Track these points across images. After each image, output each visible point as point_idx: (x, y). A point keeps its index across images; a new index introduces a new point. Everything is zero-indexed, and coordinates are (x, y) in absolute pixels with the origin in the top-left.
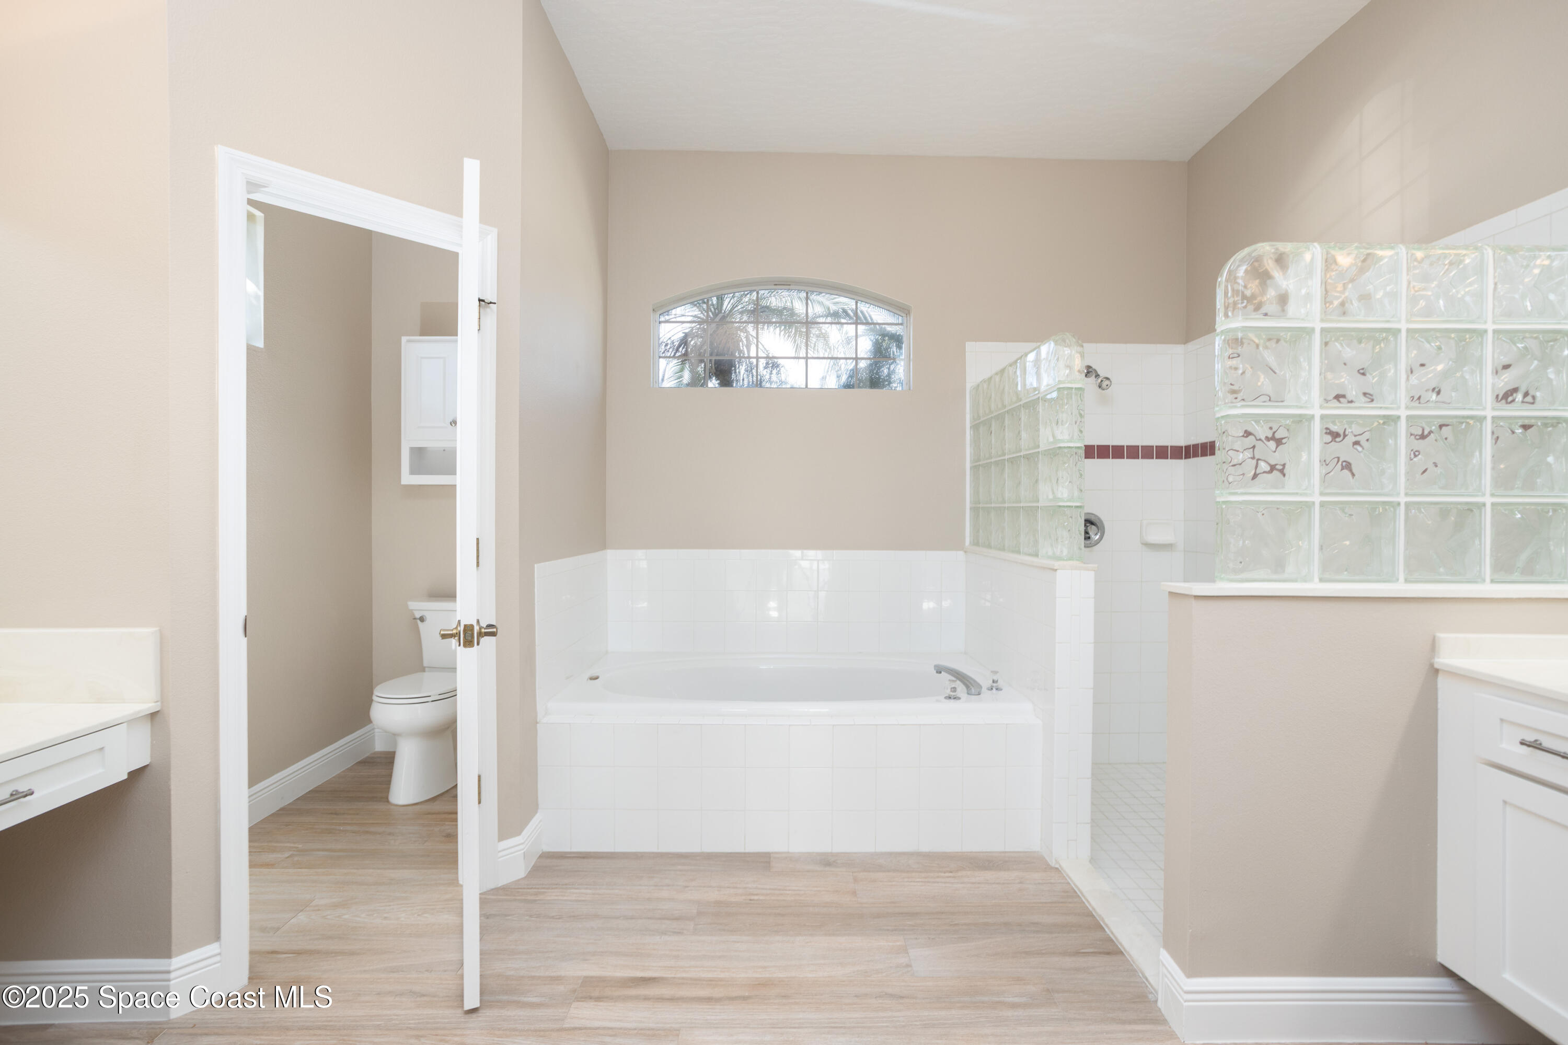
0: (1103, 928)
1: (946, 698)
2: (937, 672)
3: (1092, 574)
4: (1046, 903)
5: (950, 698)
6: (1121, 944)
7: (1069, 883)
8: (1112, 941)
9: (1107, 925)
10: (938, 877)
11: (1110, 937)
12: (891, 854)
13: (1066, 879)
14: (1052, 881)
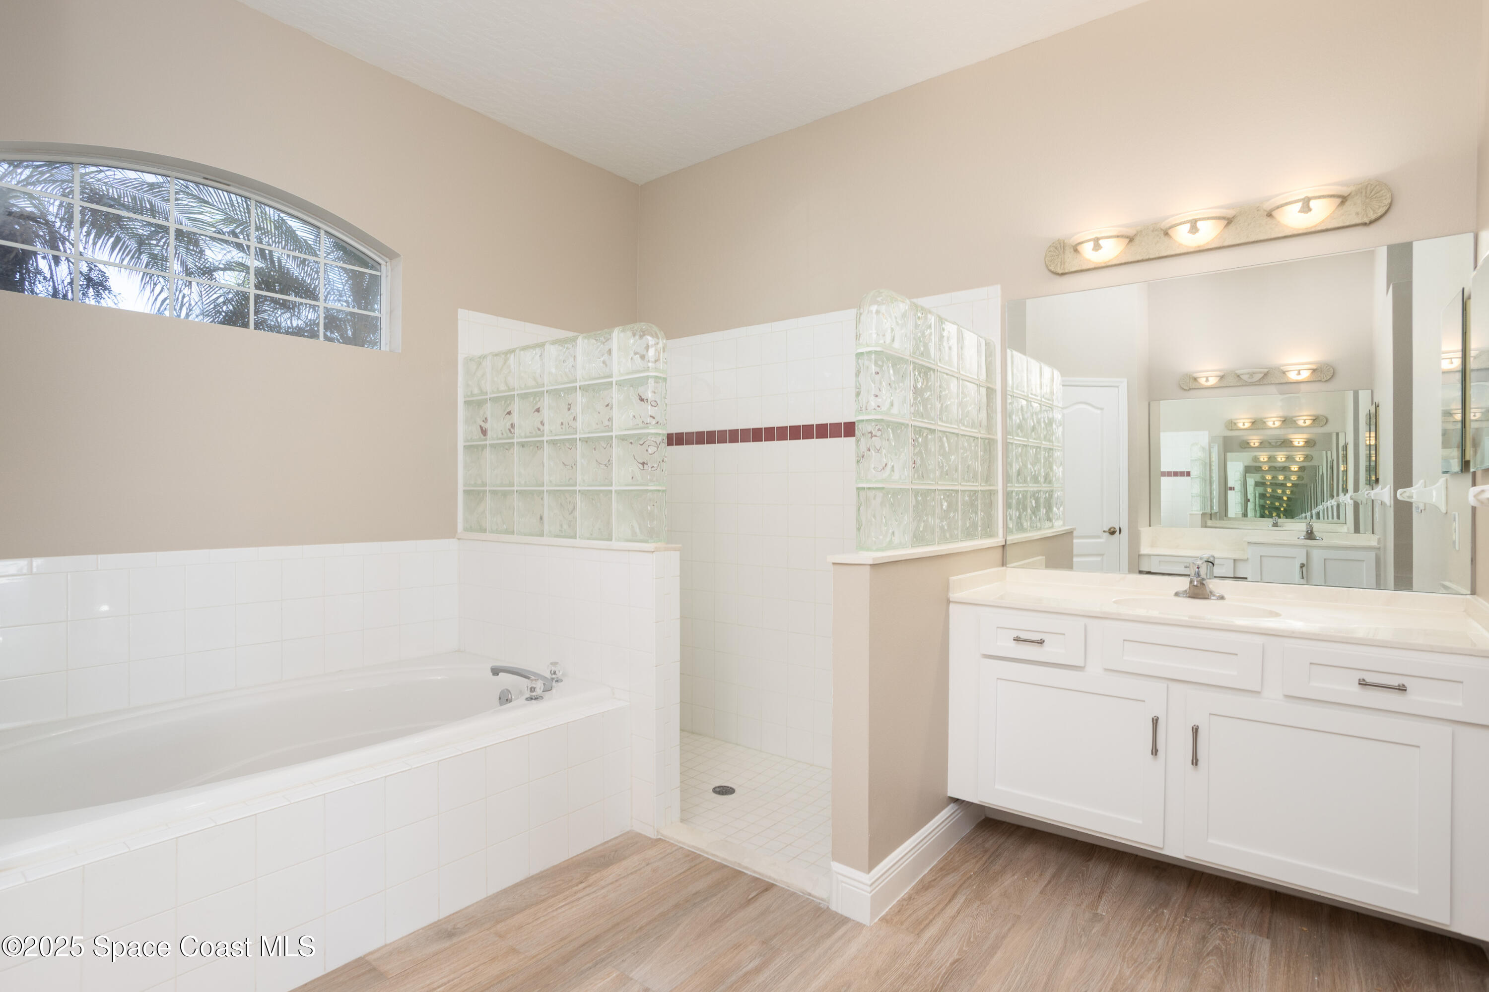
0: (743, 872)
1: (527, 699)
2: (494, 674)
3: (677, 554)
4: (684, 872)
5: (532, 699)
6: (770, 878)
7: (681, 848)
8: (757, 879)
9: (746, 868)
10: (576, 893)
11: (754, 877)
12: (505, 892)
13: (677, 845)
14: (669, 851)
